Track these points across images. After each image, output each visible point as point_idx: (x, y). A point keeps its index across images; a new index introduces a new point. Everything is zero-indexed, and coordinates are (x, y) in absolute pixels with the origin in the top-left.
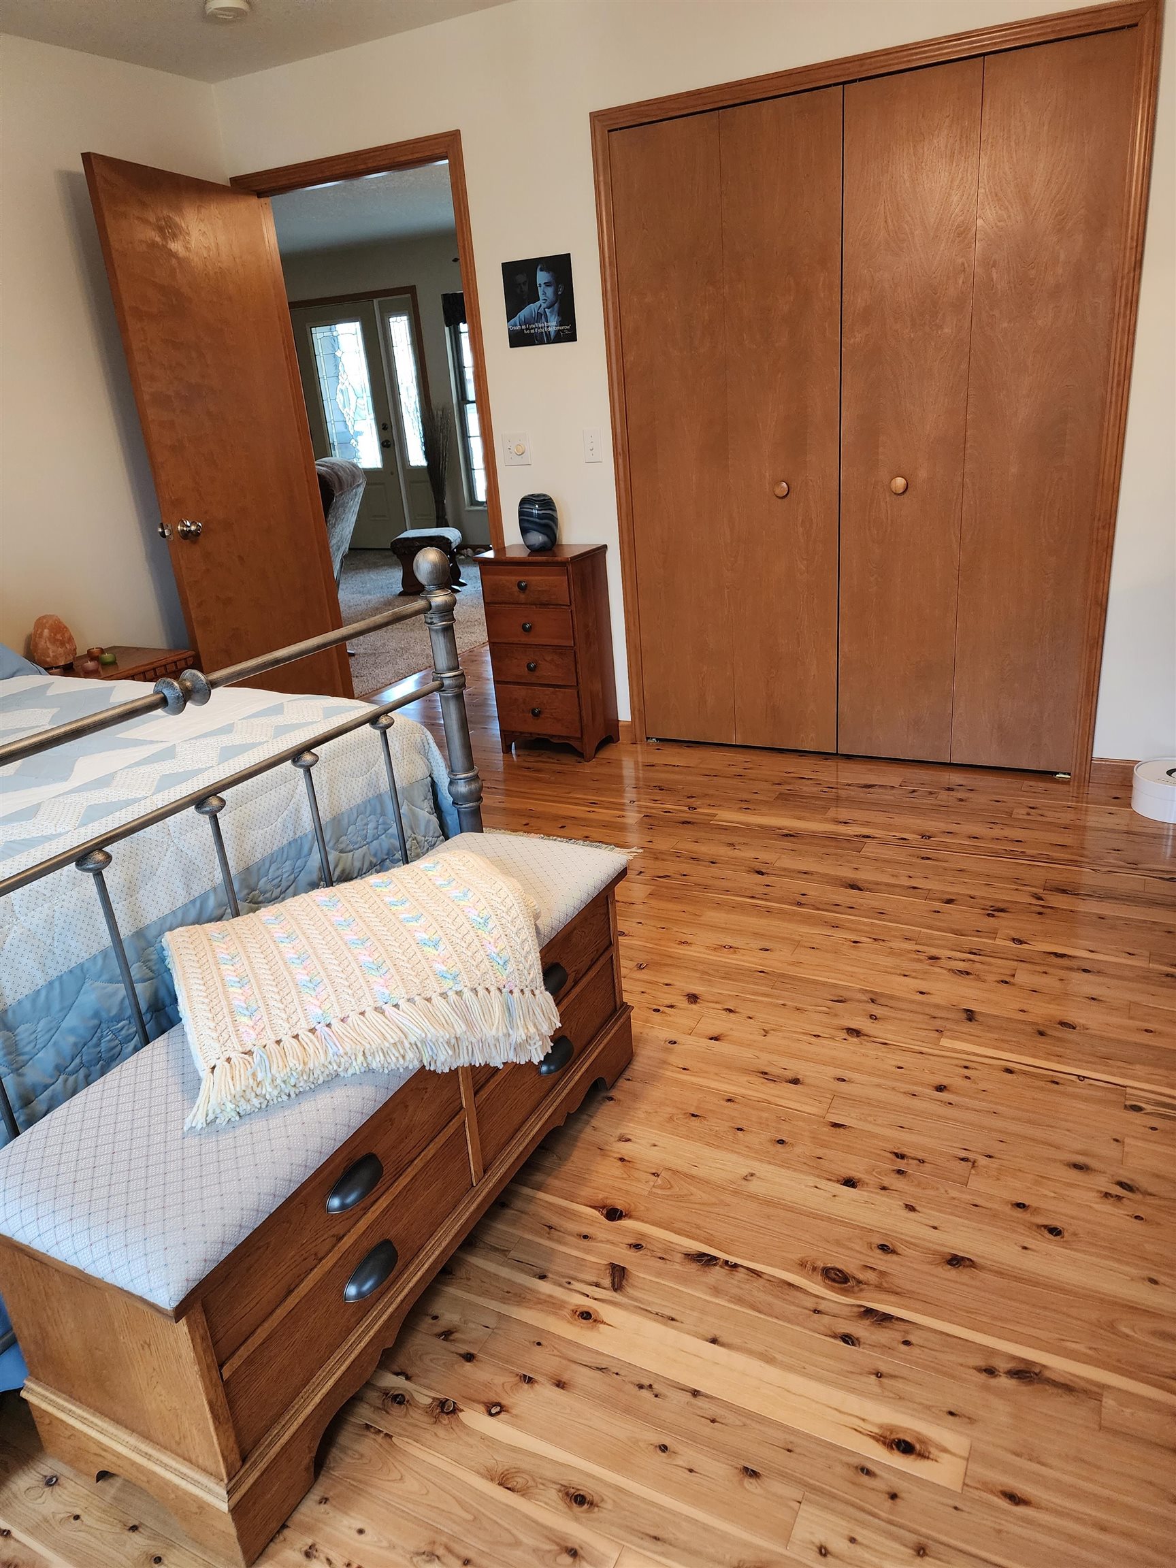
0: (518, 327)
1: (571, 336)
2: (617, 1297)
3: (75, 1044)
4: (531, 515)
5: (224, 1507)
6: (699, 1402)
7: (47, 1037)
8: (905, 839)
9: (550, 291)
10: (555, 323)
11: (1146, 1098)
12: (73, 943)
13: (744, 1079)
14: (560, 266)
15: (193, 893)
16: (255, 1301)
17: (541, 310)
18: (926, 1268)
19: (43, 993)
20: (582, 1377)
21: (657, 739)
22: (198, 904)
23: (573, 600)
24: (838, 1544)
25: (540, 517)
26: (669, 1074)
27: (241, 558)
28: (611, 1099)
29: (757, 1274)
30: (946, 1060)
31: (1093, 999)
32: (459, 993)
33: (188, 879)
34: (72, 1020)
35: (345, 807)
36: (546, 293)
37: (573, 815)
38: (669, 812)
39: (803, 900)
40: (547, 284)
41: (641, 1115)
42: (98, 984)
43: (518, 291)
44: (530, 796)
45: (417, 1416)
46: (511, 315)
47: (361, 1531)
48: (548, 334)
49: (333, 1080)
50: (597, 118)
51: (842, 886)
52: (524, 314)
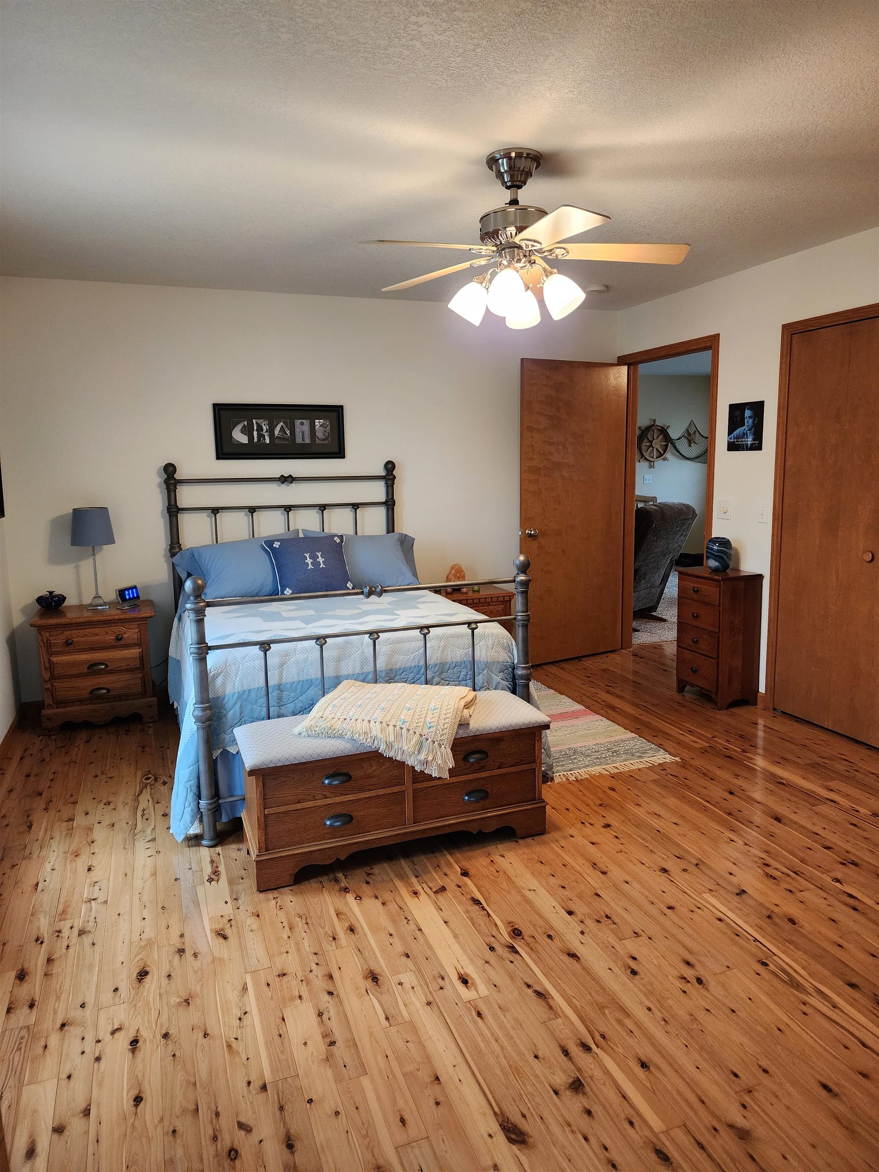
0: (733, 440)
1: (759, 448)
2: (432, 895)
3: (302, 707)
4: (712, 549)
5: (254, 859)
6: (418, 932)
7: (293, 699)
8: (858, 811)
9: (751, 421)
10: (751, 439)
11: (777, 962)
12: (311, 671)
13: (581, 861)
14: (758, 408)
15: (364, 670)
16: (284, 795)
17: (745, 431)
18: (557, 951)
19: (295, 683)
20: (393, 907)
21: (781, 711)
22: (364, 675)
23: (721, 603)
24: (407, 986)
25: (719, 551)
26: (553, 846)
27: (563, 551)
28: (517, 842)
29: (489, 915)
30: (693, 901)
31: (833, 920)
32: (401, 728)
33: (362, 666)
34: (302, 698)
35: (449, 660)
36: (748, 422)
37: (669, 732)
38: (727, 749)
39: (735, 813)
40: (750, 417)
41: (521, 852)
42: (316, 689)
43: (735, 419)
44: (660, 717)
45: (337, 887)
46: (730, 433)
47: (291, 902)
48: (747, 445)
49: (341, 737)
50: (785, 327)
51: (772, 817)
52: (736, 433)
